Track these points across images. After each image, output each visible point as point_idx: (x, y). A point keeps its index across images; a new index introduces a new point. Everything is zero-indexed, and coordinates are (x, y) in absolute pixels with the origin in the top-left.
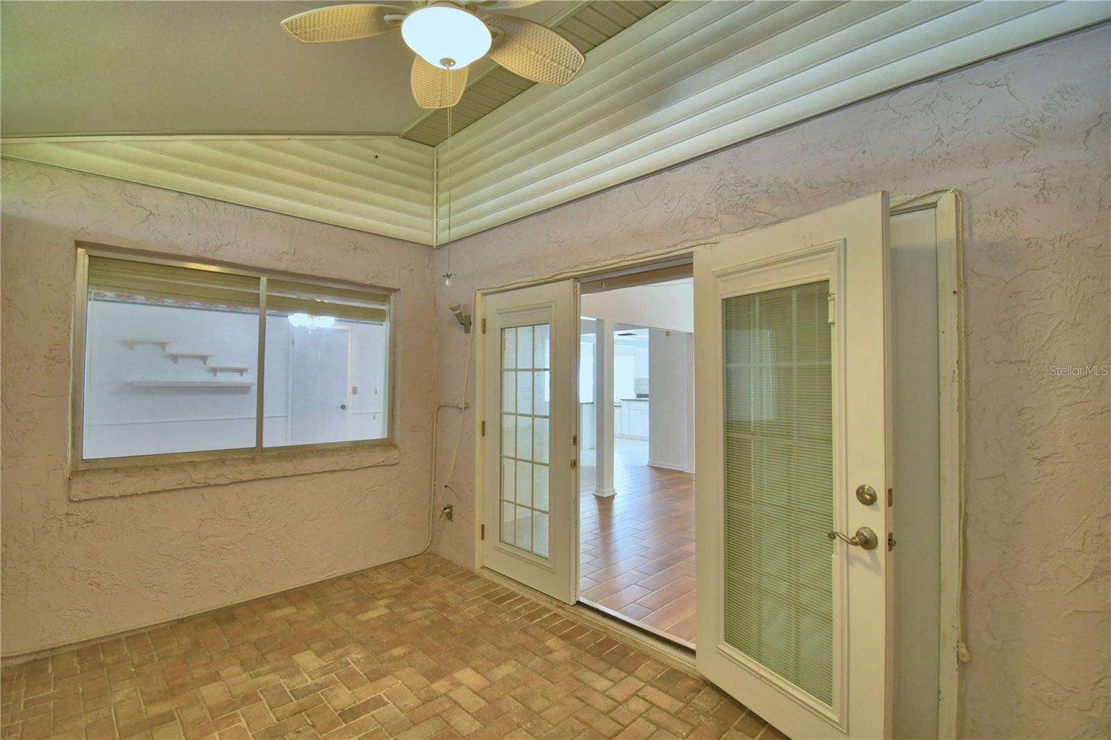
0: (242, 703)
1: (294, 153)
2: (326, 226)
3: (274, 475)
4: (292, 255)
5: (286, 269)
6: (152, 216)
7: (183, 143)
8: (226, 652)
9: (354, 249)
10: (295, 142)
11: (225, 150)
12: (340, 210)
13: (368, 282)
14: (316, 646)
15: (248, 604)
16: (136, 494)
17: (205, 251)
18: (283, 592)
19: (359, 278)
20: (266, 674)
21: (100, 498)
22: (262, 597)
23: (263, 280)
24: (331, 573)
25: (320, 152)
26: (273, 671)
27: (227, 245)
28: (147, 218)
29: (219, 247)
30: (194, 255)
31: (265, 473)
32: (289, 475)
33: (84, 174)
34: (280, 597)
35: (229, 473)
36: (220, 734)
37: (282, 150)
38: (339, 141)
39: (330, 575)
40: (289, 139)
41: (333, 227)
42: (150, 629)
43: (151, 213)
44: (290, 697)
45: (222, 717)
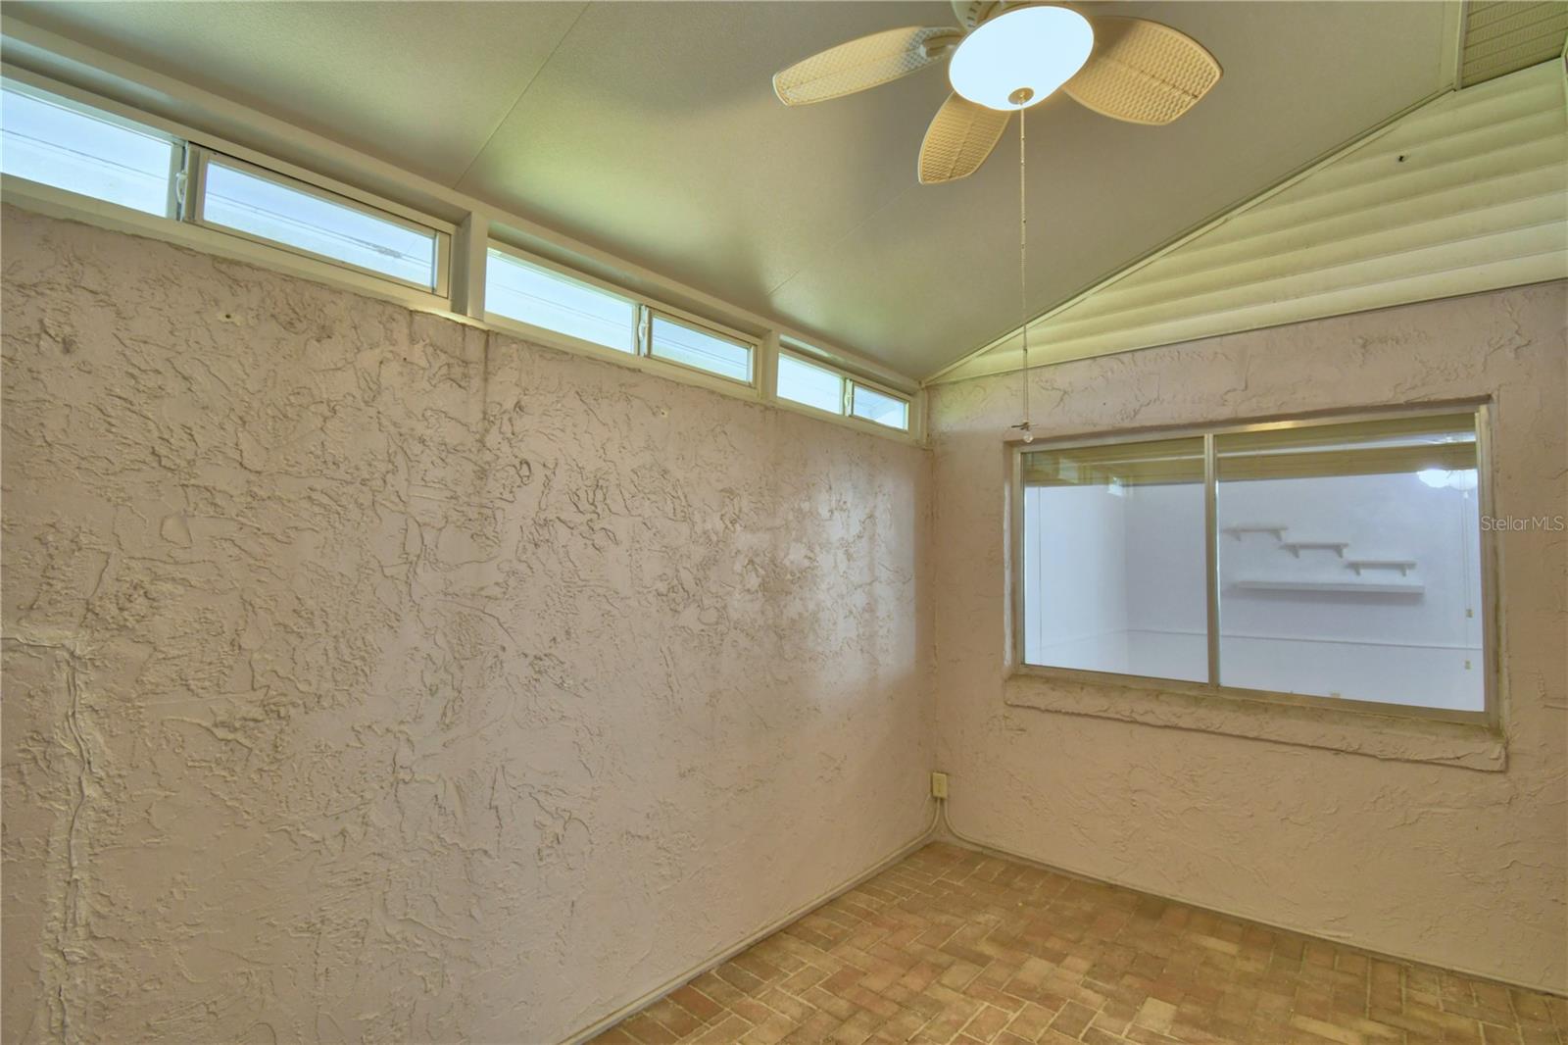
0: (1039, 998)
1: (1243, 235)
2: (1301, 326)
3: (1225, 729)
4: (1243, 391)
5: (1233, 416)
6: (1066, 396)
7: (1093, 299)
8: (1102, 942)
9: (1364, 346)
10: (1238, 220)
11: (1138, 283)
12: (1327, 289)
13: (1402, 400)
14: (1188, 1009)
15: (1193, 910)
16: (1060, 712)
17: (1122, 419)
18: (1250, 921)
19: (1386, 396)
20: (1096, 992)
21: (1028, 707)
22: (1217, 912)
23: (1209, 439)
24: (1343, 934)
25: (1284, 211)
26: (1107, 995)
27: (1148, 404)
28: (1062, 399)
29: (1139, 410)
30: (1110, 428)
31: (1212, 724)
32: (1251, 736)
33: (1007, 373)
34: (1241, 925)
35: (1163, 712)
36: (988, 1007)
37: (1220, 241)
38: (1319, 175)
39: (1338, 937)
40: (1226, 221)
41: (1316, 323)
42: (1078, 878)
43: (1065, 392)
44: (1081, 1032)
45: (1010, 995)
